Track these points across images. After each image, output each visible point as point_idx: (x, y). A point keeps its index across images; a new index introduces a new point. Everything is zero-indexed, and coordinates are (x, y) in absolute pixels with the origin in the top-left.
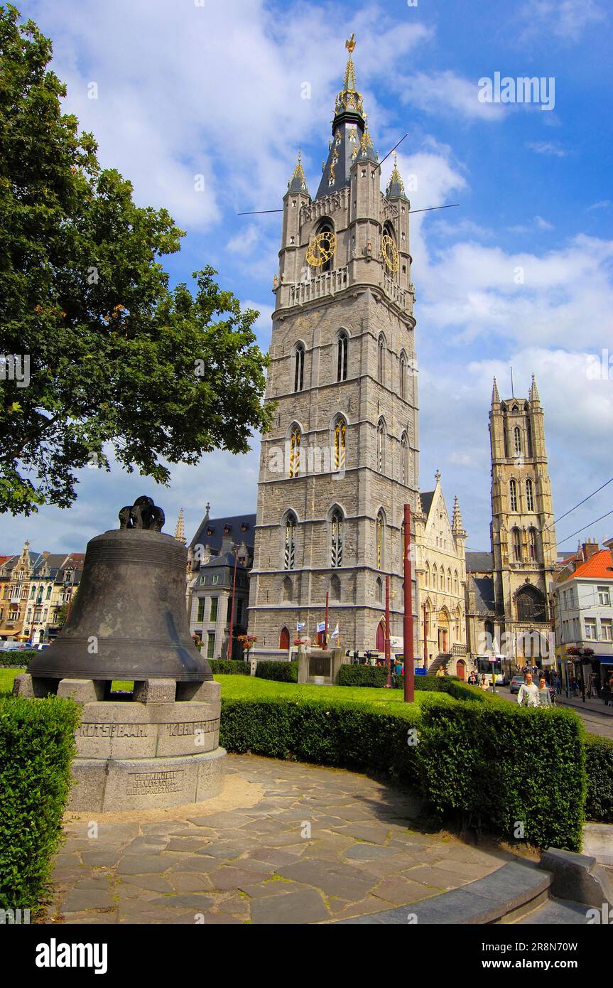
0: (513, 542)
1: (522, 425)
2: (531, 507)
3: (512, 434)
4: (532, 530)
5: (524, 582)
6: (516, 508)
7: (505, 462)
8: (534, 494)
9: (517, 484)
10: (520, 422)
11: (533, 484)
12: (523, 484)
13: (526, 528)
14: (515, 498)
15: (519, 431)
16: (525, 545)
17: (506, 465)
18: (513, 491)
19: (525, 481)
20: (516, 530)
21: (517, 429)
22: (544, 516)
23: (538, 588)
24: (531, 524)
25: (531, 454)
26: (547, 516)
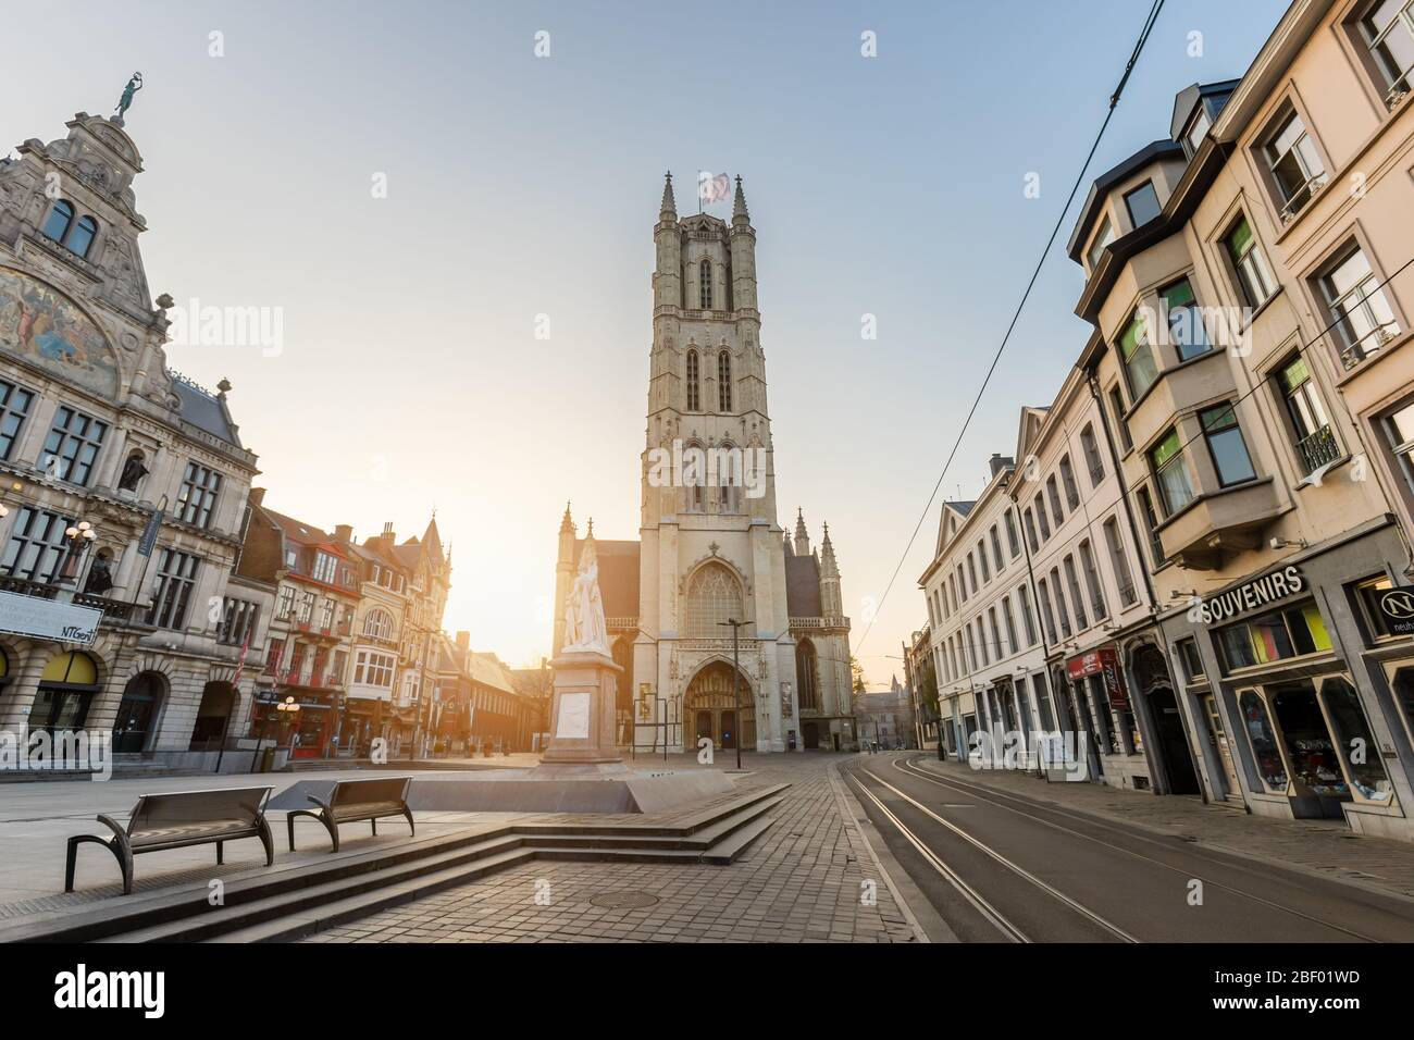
1: (716, 257)
2: (726, 404)
3: (694, 270)
5: (707, 550)
6: (697, 404)
7: (681, 314)
8: (735, 376)
9: (702, 359)
10: (715, 251)
11: (734, 360)
12: (715, 360)
14: (696, 387)
15: (709, 268)
17: (680, 319)
18: (693, 371)
19: (716, 354)
21: (706, 265)
22: (754, 418)
23: (737, 564)
24: (727, 435)
25: (730, 307)
26: (758, 417)
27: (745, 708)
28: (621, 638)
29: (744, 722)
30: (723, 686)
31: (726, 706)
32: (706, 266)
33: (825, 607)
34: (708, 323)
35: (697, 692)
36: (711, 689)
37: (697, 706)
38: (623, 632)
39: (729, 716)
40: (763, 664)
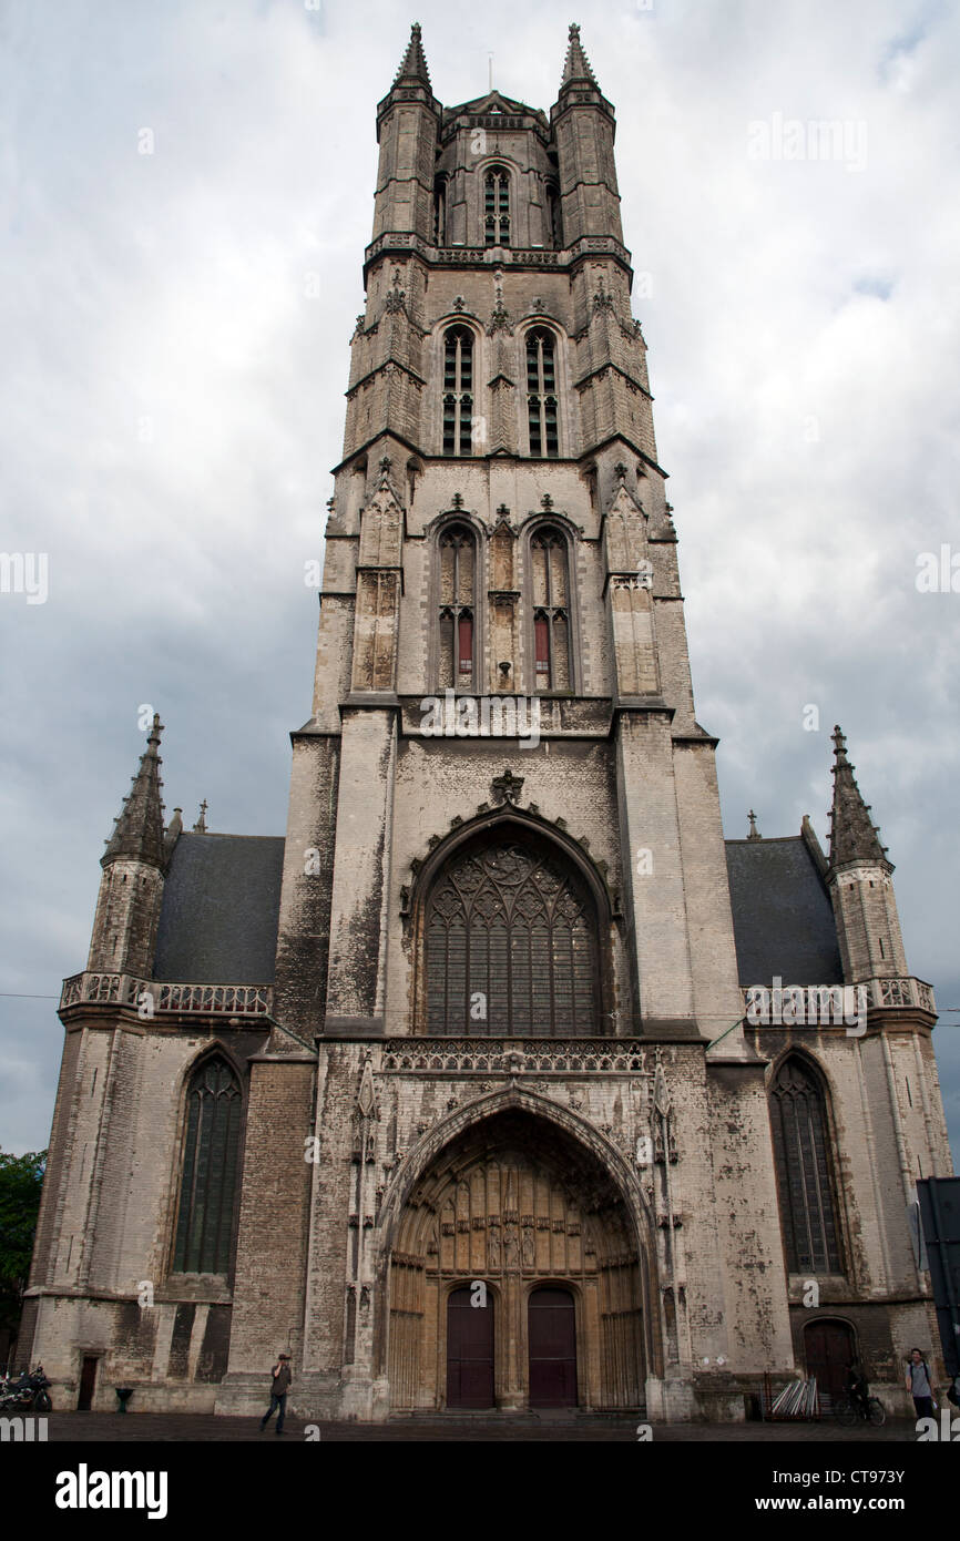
0: (433, 589)
1: (523, 159)
2: (544, 441)
3: (473, 186)
4: (550, 532)
5: (485, 796)
6: (466, 443)
7: (432, 252)
8: (568, 378)
9: (482, 345)
10: (519, 147)
11: (563, 344)
13: (515, 519)
14: (466, 404)
15: (504, 180)
16: (504, 600)
17: (429, 263)
18: (460, 368)
19: (520, 332)
20: (456, 530)
21: (497, 173)
22: (620, 454)
23: (574, 831)
24: (547, 502)
25: (556, 239)
26: (632, 461)
27: (605, 1270)
28: (216, 1046)
29: (604, 1317)
30: (534, 1199)
31: (543, 1264)
32: (497, 178)
33: (854, 957)
34: (498, 272)
35: (448, 1218)
36: (495, 1210)
37: (447, 1264)
38: (222, 1027)
39: (553, 1292)
40: (660, 1119)
